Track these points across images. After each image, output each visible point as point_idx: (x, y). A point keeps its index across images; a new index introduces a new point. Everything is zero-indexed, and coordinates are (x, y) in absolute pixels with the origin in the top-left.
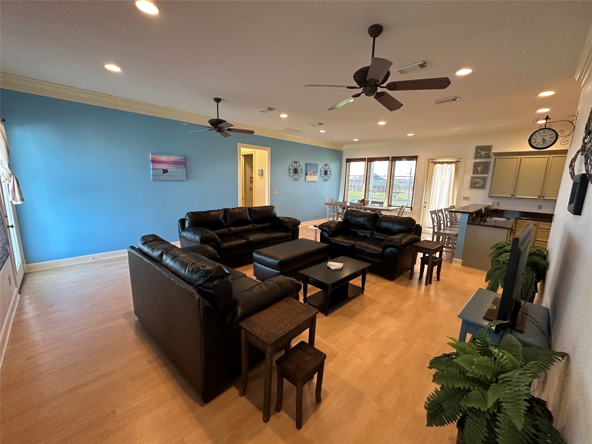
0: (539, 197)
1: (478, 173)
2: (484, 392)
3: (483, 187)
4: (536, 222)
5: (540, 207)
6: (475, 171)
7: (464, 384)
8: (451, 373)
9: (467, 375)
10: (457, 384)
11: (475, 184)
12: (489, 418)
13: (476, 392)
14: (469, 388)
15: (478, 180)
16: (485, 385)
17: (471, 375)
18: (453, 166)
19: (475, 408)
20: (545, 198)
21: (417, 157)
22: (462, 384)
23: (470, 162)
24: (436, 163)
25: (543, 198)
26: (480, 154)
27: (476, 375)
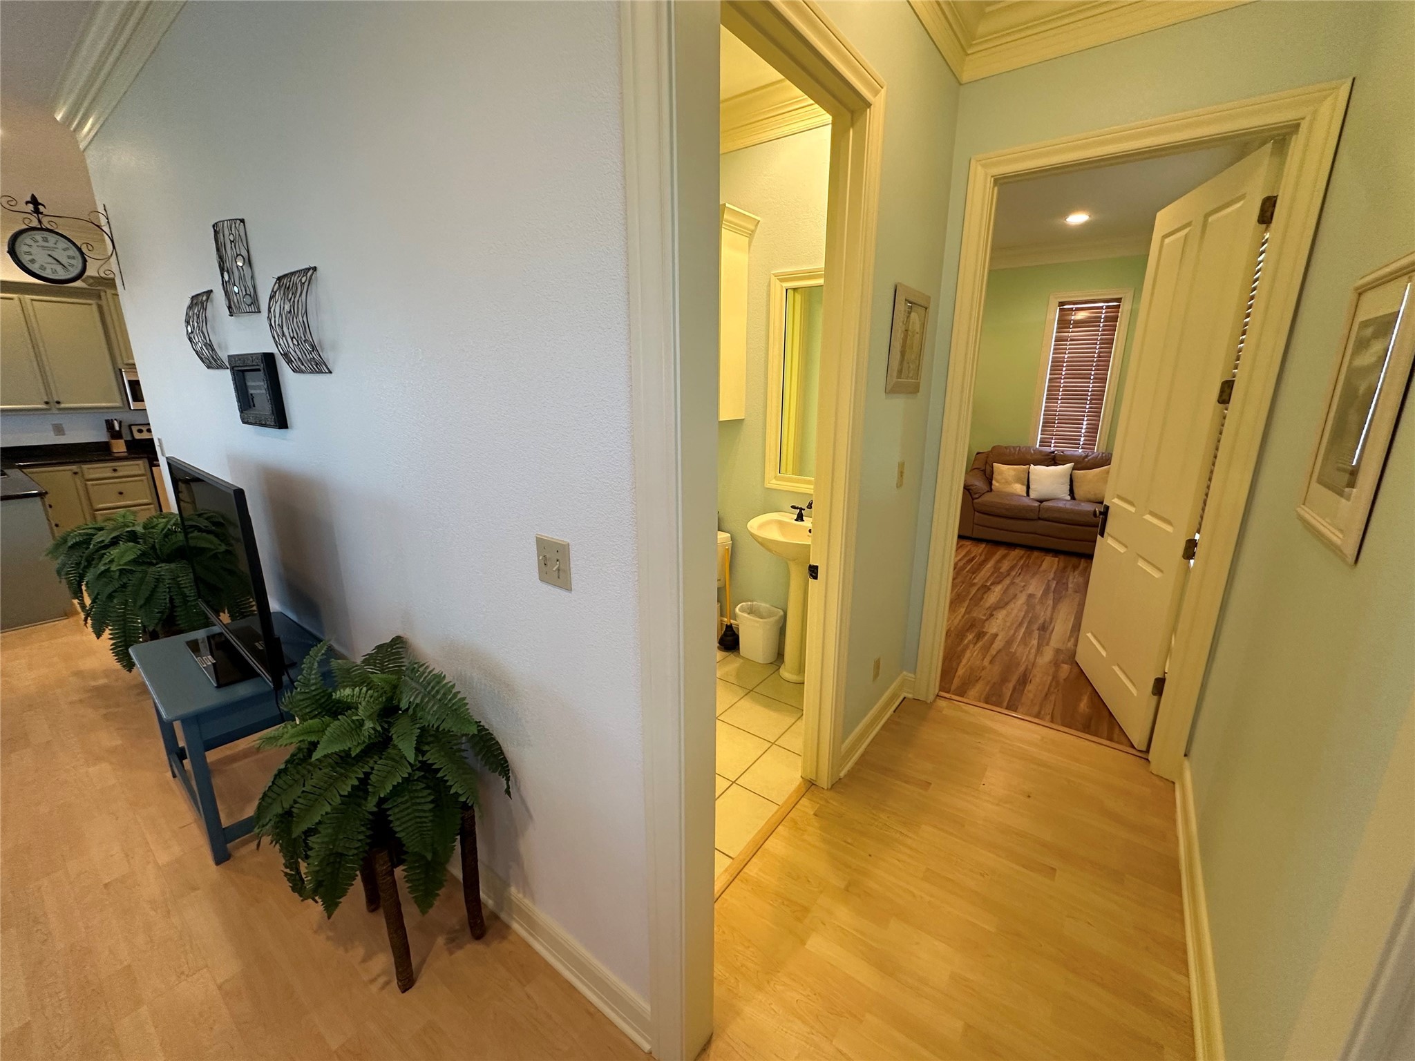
0: (47, 403)
2: (389, 753)
4: (74, 468)
5: (59, 430)
7: (353, 776)
8: (322, 784)
9: (353, 754)
10: (344, 786)
12: (423, 773)
13: (378, 765)
14: (364, 773)
16: (380, 744)
17: (358, 750)
19: (396, 784)
20: (62, 406)
22: (351, 778)
25: (58, 406)
27: (364, 742)
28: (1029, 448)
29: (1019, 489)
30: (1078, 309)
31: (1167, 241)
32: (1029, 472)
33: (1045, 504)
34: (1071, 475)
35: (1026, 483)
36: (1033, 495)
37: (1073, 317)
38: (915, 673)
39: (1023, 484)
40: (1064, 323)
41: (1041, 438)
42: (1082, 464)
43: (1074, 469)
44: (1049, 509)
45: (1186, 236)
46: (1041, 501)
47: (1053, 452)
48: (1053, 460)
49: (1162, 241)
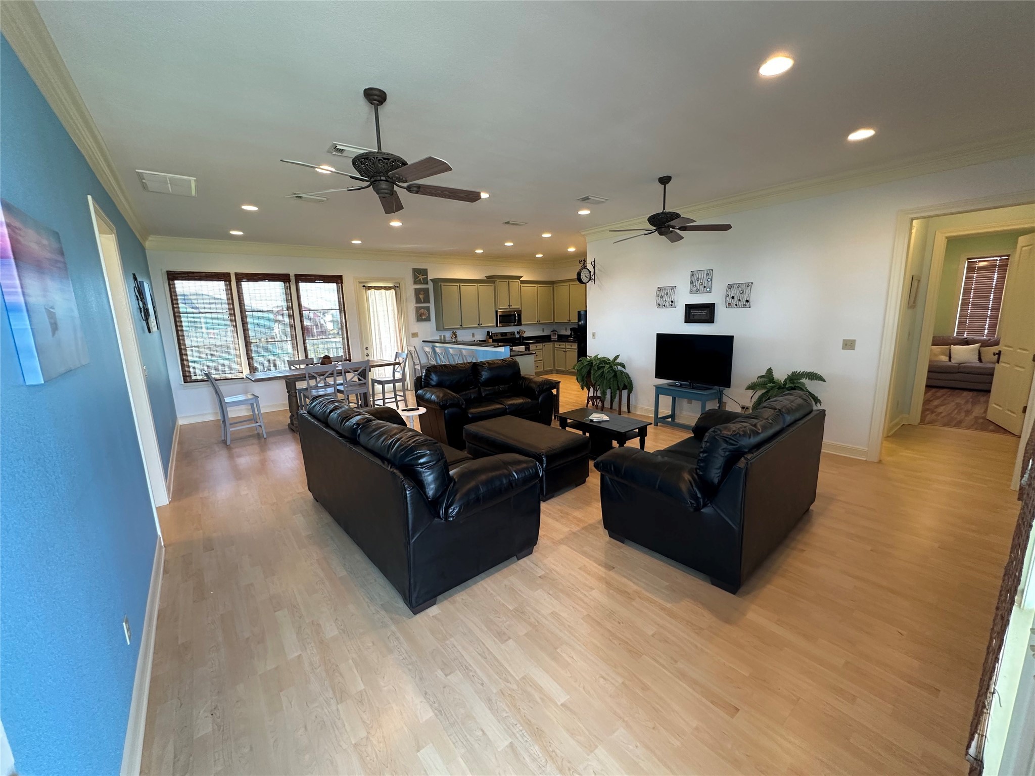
1: (421, 303)
3: (428, 319)
6: (418, 300)
11: (421, 315)
15: (423, 310)
18: (393, 291)
21: (341, 277)
23: (409, 288)
24: (370, 288)
26: (419, 279)
28: (949, 336)
29: (944, 358)
30: (980, 261)
31: (1024, 248)
32: (950, 350)
33: (961, 365)
34: (979, 350)
35: (948, 355)
36: (953, 361)
37: (977, 266)
38: (909, 414)
39: (946, 356)
40: (971, 269)
41: (957, 331)
42: (985, 344)
43: (981, 347)
44: (965, 367)
45: (1031, 249)
46: (960, 364)
47: (966, 338)
48: (967, 342)
49: (1021, 249)
